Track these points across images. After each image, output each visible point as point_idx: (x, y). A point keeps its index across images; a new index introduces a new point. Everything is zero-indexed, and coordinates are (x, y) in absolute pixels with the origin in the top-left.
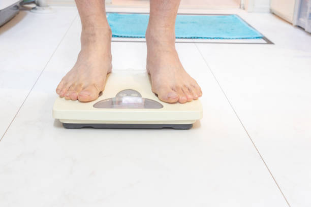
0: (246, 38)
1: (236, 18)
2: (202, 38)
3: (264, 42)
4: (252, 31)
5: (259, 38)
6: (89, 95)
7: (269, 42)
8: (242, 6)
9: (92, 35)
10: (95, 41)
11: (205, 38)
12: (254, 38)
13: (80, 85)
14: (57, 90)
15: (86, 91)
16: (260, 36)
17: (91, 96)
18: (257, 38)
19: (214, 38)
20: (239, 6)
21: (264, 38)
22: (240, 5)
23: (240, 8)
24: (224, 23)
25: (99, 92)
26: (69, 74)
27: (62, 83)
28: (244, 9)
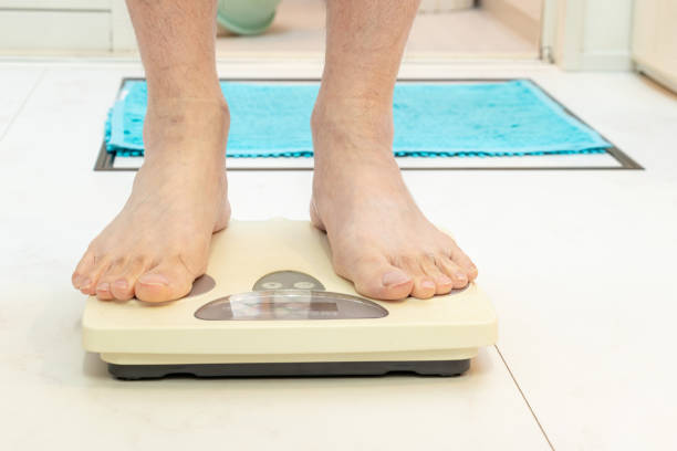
0: (558, 153)
1: (527, 91)
2: (419, 154)
3: (613, 162)
4: (575, 129)
5: (598, 150)
6: (166, 285)
7: (629, 164)
8: (546, 52)
9: (174, 121)
10: (181, 138)
11: (430, 154)
12: (581, 152)
13: (140, 260)
14: (75, 276)
15: (160, 273)
16: (600, 144)
17: (172, 285)
18: (590, 151)
19: (457, 154)
20: (537, 54)
21: (612, 151)
22: (541, 51)
23: (541, 58)
24: (492, 105)
25: (192, 278)
26: (108, 231)
27: (90, 257)
28: (552, 61)
